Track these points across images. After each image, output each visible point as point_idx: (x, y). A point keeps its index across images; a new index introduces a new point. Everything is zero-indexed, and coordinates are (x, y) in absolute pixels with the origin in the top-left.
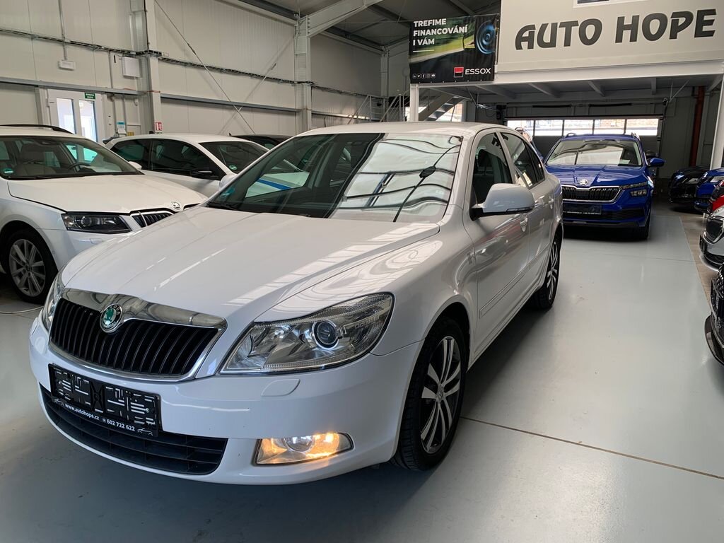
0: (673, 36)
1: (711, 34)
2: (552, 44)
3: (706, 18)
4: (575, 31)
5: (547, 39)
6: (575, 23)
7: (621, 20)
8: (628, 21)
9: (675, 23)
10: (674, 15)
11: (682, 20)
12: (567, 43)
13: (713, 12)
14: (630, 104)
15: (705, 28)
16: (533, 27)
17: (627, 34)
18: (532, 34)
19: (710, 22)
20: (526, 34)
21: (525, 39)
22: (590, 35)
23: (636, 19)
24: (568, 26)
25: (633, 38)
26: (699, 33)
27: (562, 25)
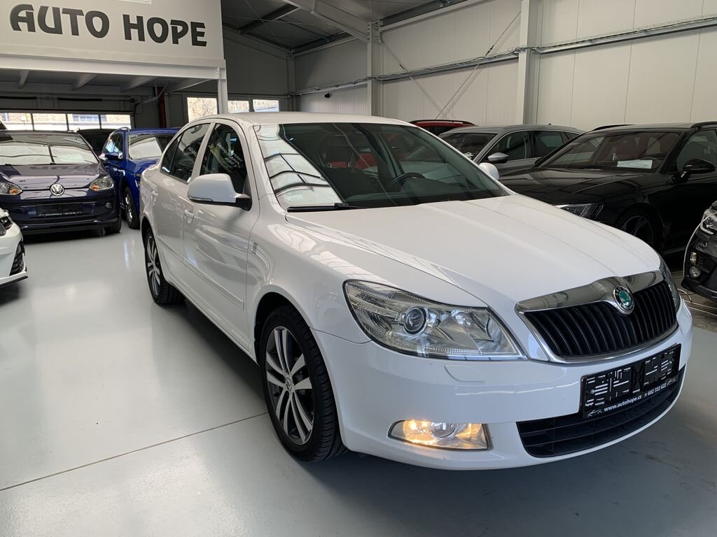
0: (175, 42)
1: (204, 44)
2: (58, 30)
3: (199, 30)
4: (81, 20)
5: (50, 22)
6: (81, 13)
7: (126, 18)
8: (133, 21)
9: (174, 29)
10: (173, 22)
11: (180, 29)
12: (75, 31)
13: (202, 25)
14: (100, 100)
15: (199, 39)
16: (30, 7)
17: (134, 32)
18: (30, 16)
19: (202, 34)
20: (23, 14)
21: (23, 20)
22: (98, 27)
23: (140, 19)
24: (74, 14)
25: (142, 38)
26: (195, 43)
27: (66, 11)
